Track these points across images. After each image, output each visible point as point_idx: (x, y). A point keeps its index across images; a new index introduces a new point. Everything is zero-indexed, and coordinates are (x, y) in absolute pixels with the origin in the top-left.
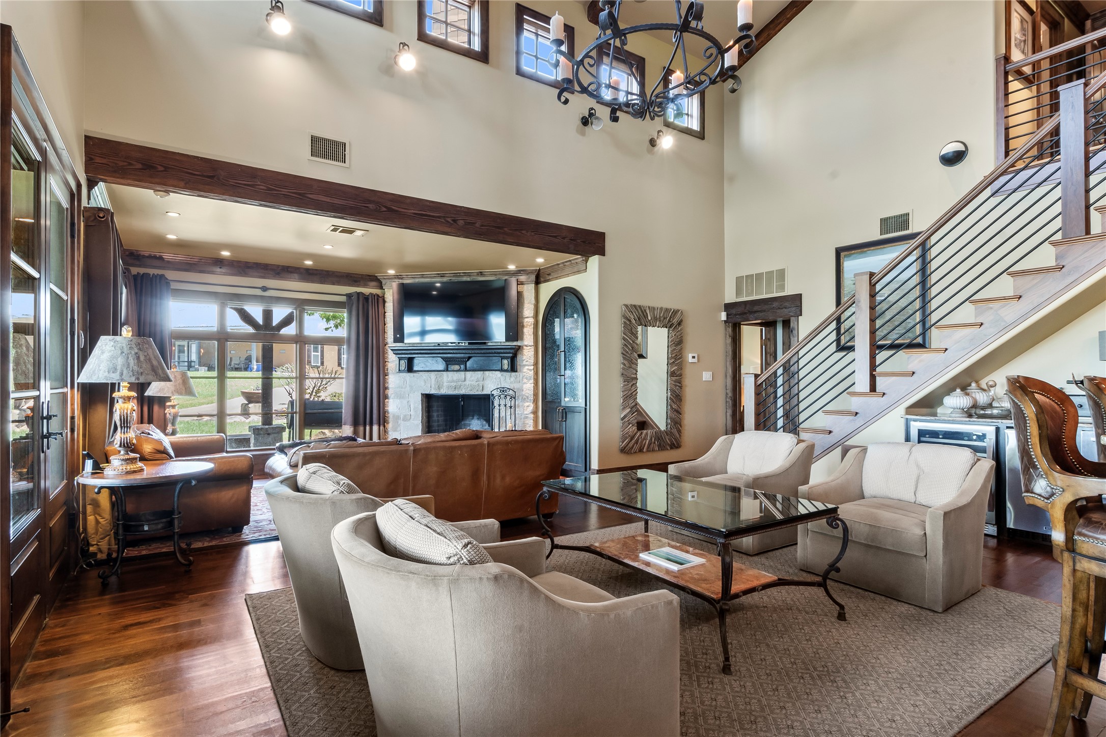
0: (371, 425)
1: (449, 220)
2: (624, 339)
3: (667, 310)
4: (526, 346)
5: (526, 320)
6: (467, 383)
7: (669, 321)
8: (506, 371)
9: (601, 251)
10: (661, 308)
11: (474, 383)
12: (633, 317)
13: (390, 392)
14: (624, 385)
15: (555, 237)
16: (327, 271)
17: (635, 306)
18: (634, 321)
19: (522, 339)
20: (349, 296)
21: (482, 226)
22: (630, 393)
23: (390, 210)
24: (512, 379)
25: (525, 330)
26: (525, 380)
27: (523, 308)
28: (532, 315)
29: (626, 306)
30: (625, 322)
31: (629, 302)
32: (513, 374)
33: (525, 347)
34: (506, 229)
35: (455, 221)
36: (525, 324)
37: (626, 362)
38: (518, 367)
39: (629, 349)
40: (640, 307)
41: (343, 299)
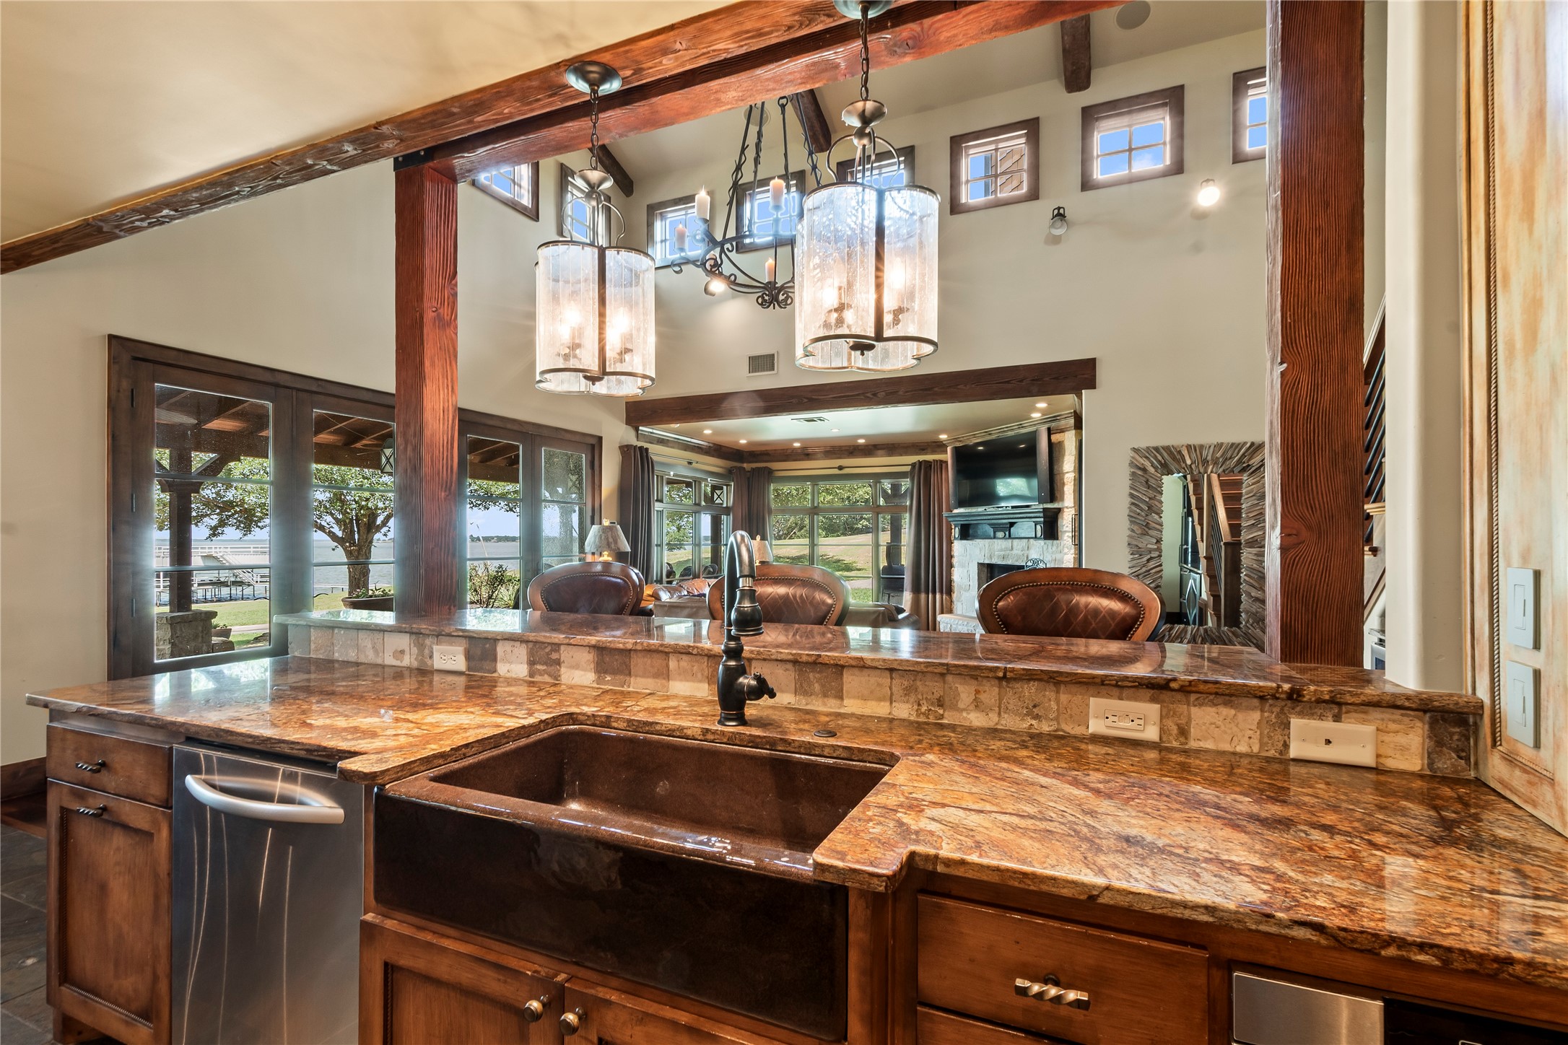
0: (934, 593)
1: (869, 395)
2: (1132, 496)
3: (1235, 447)
4: (1067, 508)
5: (1067, 476)
6: (1015, 552)
7: (1239, 462)
8: (1040, 538)
9: (1092, 384)
10: (1220, 445)
11: (1020, 553)
12: (1147, 464)
13: (955, 561)
14: (1133, 559)
15: (1008, 382)
16: (893, 444)
17: (1157, 449)
18: (1152, 470)
19: (1062, 499)
20: (913, 465)
21: (907, 392)
22: (1144, 569)
23: (811, 400)
24: (1054, 548)
25: (1066, 488)
26: (1066, 550)
27: (1063, 462)
28: (1072, 469)
29: (1135, 450)
30: (1133, 474)
31: (1143, 444)
32: (1055, 542)
33: (1065, 510)
34: (936, 389)
35: (875, 395)
36: (1065, 481)
37: (1135, 528)
38: (1059, 534)
39: (1142, 509)
40: (1167, 449)
41: (908, 469)
